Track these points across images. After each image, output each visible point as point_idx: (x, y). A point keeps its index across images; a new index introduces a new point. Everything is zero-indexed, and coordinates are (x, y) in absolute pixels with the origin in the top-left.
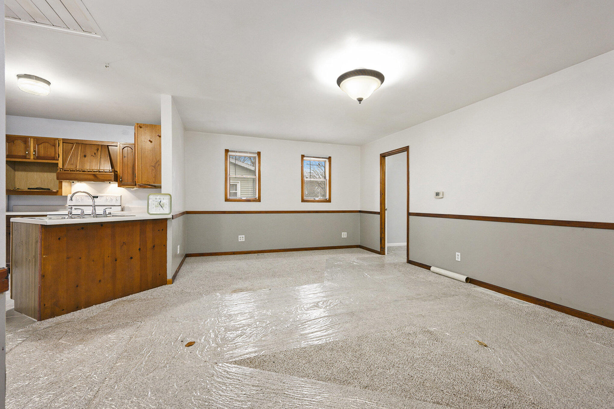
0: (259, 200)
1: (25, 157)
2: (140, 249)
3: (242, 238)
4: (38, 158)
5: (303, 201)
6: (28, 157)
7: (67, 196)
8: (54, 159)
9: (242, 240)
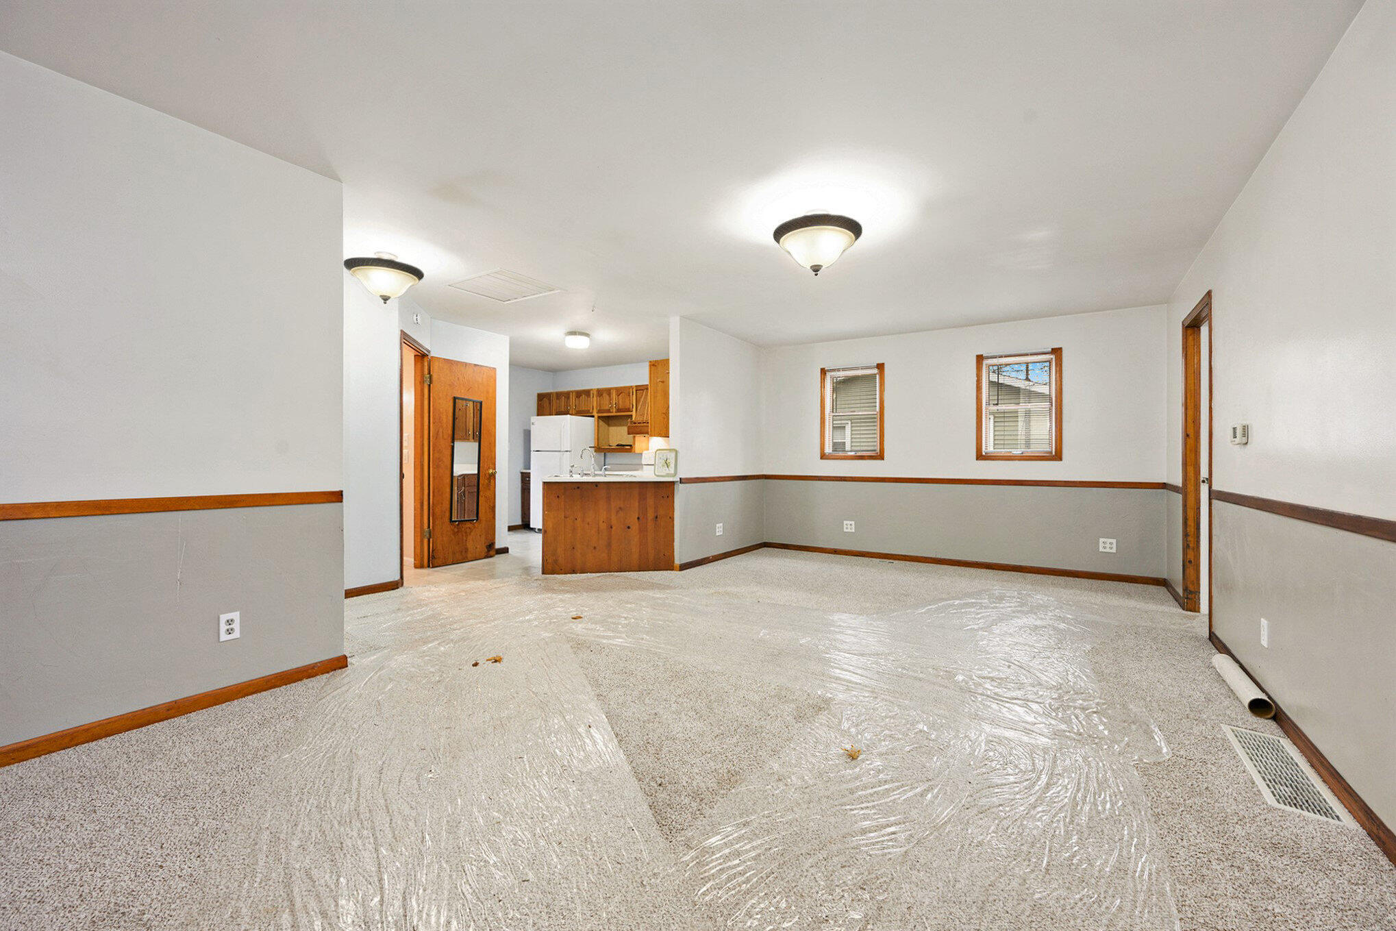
0: (881, 456)
1: (609, 411)
2: (638, 518)
3: (849, 526)
4: (619, 410)
5: (980, 456)
6: (611, 411)
7: (642, 454)
8: (629, 410)
9: (849, 530)
